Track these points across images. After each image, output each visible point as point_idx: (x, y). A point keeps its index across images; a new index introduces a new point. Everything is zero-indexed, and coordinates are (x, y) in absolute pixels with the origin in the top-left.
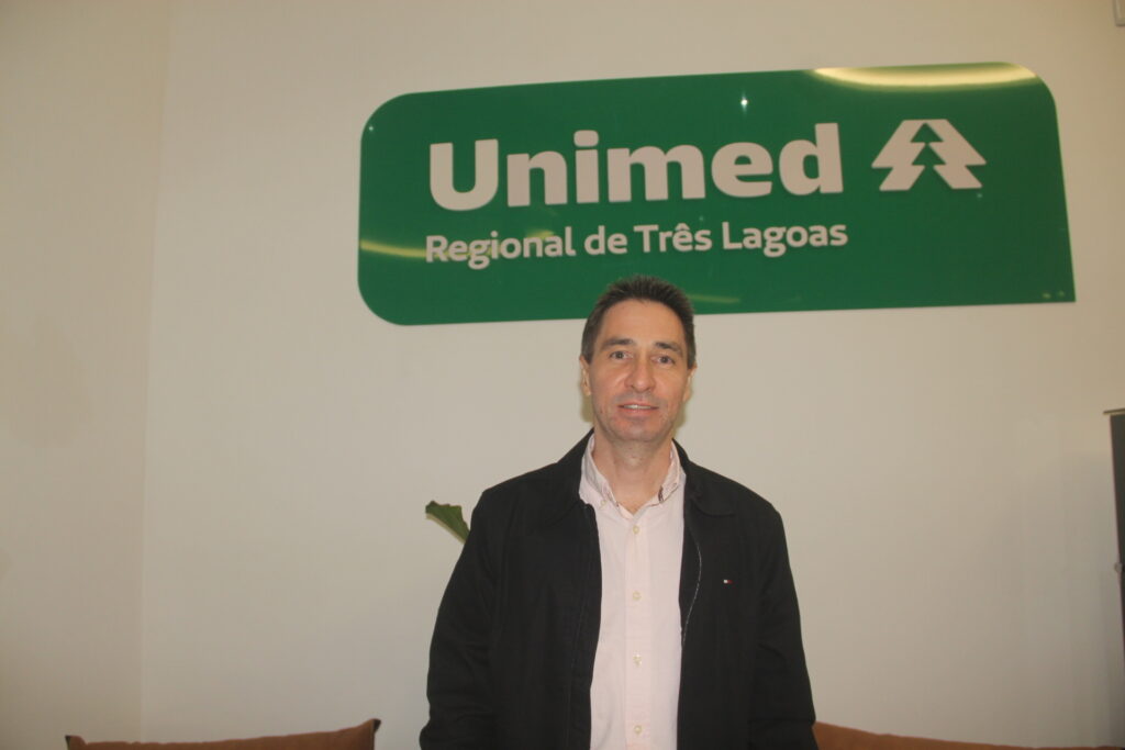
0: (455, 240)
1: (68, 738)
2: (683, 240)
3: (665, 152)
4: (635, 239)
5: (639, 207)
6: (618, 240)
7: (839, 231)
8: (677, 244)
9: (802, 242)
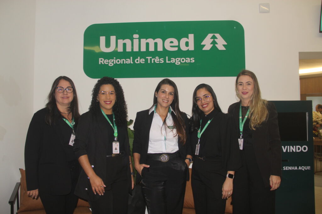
0: (106, 59)
1: (20, 169)
2: (157, 61)
3: (154, 40)
4: (146, 60)
5: (148, 53)
6: (143, 60)
7: (193, 59)
8: (156, 61)
9: (184, 61)
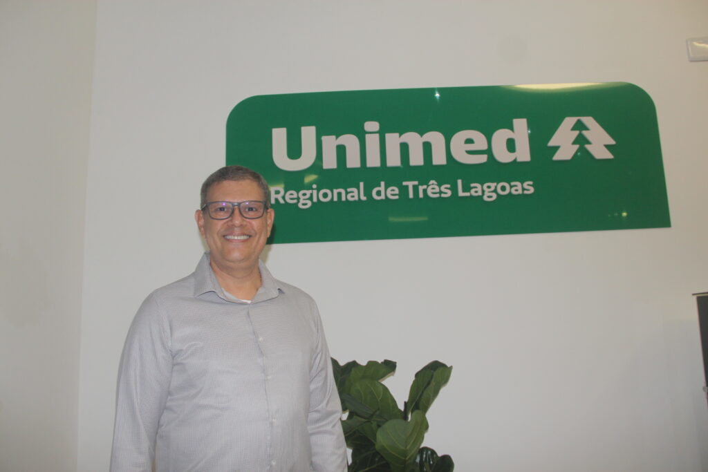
0: (289, 190)
2: (434, 191)
4: (404, 190)
6: (393, 190)
7: (529, 185)
8: (430, 193)
9: (506, 192)
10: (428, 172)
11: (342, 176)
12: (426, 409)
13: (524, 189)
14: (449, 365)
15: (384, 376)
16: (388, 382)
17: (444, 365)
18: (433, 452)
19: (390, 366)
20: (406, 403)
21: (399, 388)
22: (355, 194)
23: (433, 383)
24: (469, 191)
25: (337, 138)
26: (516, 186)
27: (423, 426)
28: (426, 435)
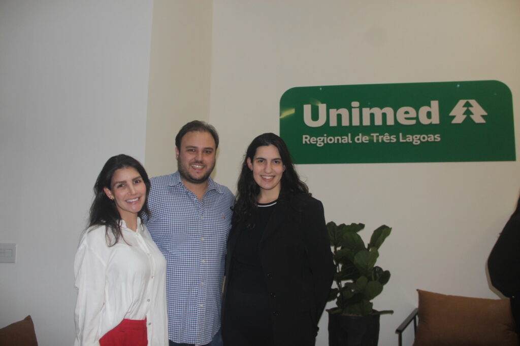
3: (381, 109)
4: (371, 138)
6: (366, 138)
7: (437, 137)
8: (385, 140)
9: (426, 140)
10: (384, 128)
11: (340, 130)
12: (378, 247)
13: (435, 139)
14: (390, 227)
15: (359, 230)
16: (360, 233)
17: (388, 227)
18: (381, 269)
19: (361, 226)
20: (369, 245)
21: (366, 236)
22: (346, 140)
23: (382, 235)
24: (405, 139)
25: (337, 110)
26: (430, 137)
27: (377, 255)
28: (378, 259)
